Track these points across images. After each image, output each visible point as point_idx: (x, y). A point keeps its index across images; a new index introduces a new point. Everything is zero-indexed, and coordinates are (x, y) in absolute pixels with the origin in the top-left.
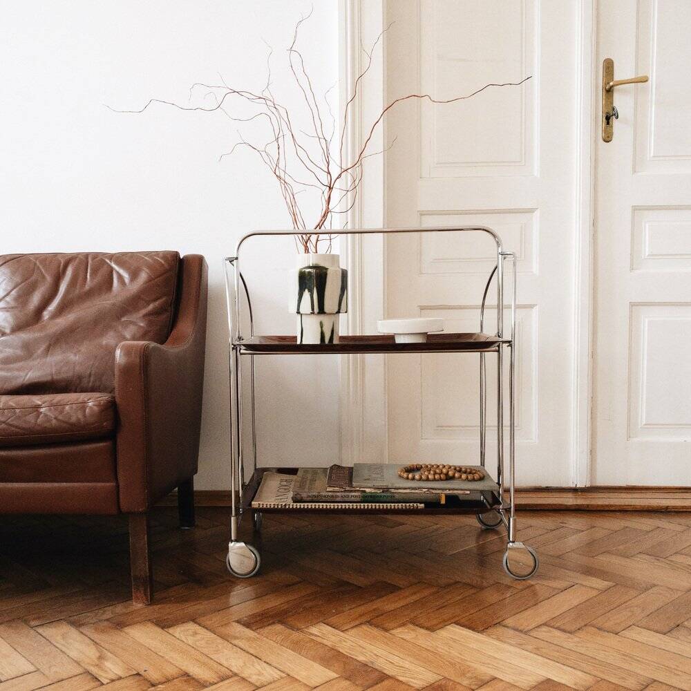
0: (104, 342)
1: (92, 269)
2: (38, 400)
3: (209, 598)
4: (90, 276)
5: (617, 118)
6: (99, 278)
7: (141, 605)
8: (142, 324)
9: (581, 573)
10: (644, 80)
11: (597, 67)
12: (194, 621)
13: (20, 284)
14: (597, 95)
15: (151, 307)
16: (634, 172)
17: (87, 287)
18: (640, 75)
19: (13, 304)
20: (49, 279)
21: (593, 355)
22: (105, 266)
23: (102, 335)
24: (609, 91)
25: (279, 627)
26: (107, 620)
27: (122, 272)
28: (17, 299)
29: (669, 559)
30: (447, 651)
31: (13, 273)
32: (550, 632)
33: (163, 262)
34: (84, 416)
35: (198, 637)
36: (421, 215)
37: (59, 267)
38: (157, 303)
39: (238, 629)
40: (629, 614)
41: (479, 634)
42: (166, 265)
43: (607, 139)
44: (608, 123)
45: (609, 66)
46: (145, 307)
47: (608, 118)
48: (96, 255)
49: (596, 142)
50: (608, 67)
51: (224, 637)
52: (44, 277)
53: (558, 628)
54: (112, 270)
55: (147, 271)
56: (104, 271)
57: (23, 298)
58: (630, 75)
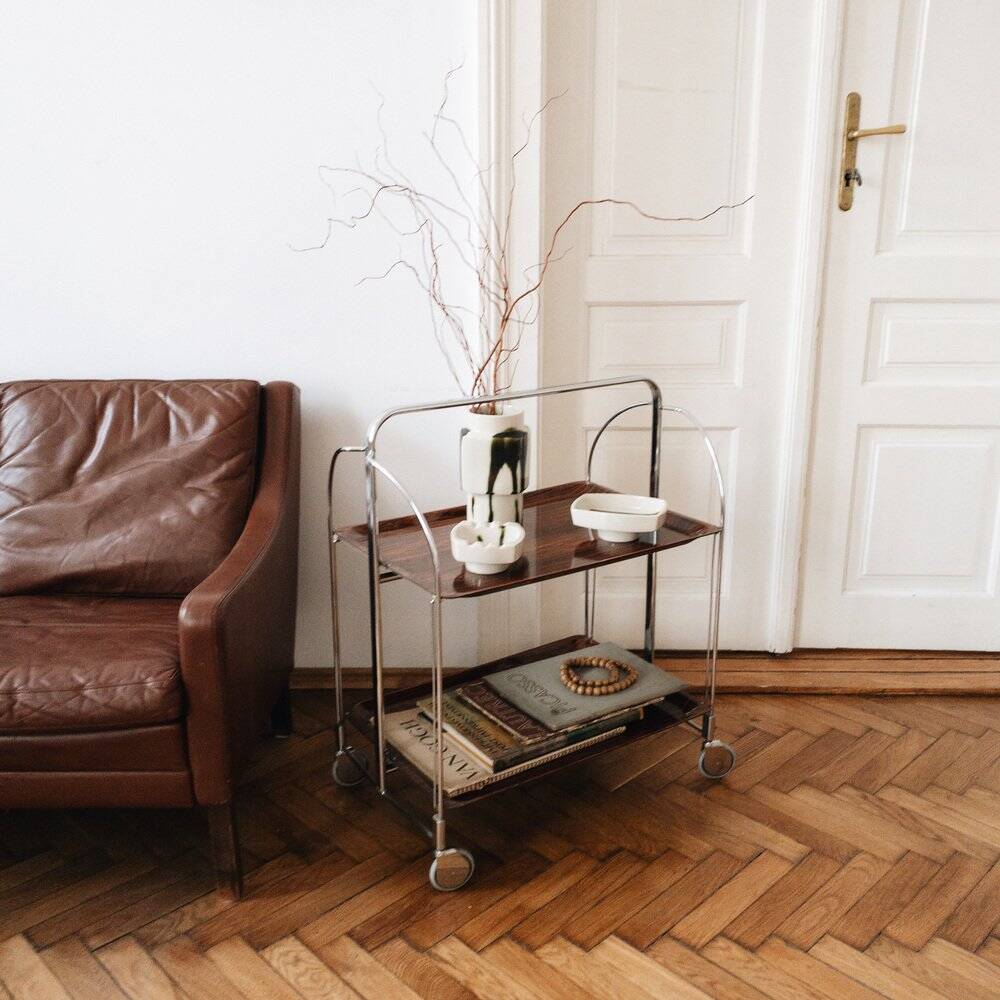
0: (163, 517)
1: (140, 408)
2: (80, 675)
3: (313, 887)
4: (139, 418)
5: (860, 184)
6: (149, 422)
7: (227, 902)
8: (213, 494)
9: (771, 828)
10: (900, 131)
11: (838, 102)
12: (294, 932)
13: (42, 431)
14: (835, 143)
15: (223, 468)
16: (878, 252)
17: (135, 436)
18: (896, 123)
19: (34, 460)
20: (82, 422)
21: (807, 492)
22: (158, 405)
23: (159, 509)
24: (852, 141)
25: (400, 945)
26: (186, 933)
27: (182, 412)
28: (40, 451)
29: (881, 795)
30: (603, 990)
31: (32, 411)
32: (728, 949)
33: (238, 400)
34: (143, 702)
35: (302, 967)
36: (589, 307)
37: (94, 404)
38: (233, 462)
39: (351, 950)
40: (824, 910)
41: (643, 955)
42: (242, 405)
43: (845, 207)
44: (847, 185)
45: (854, 103)
46: (216, 468)
47: (847, 178)
48: (145, 384)
49: (829, 212)
50: (853, 106)
51: (333, 967)
52: (74, 420)
53: (737, 942)
54: (167, 409)
55: (216, 413)
56: (156, 410)
57: (48, 451)
58: (881, 122)
